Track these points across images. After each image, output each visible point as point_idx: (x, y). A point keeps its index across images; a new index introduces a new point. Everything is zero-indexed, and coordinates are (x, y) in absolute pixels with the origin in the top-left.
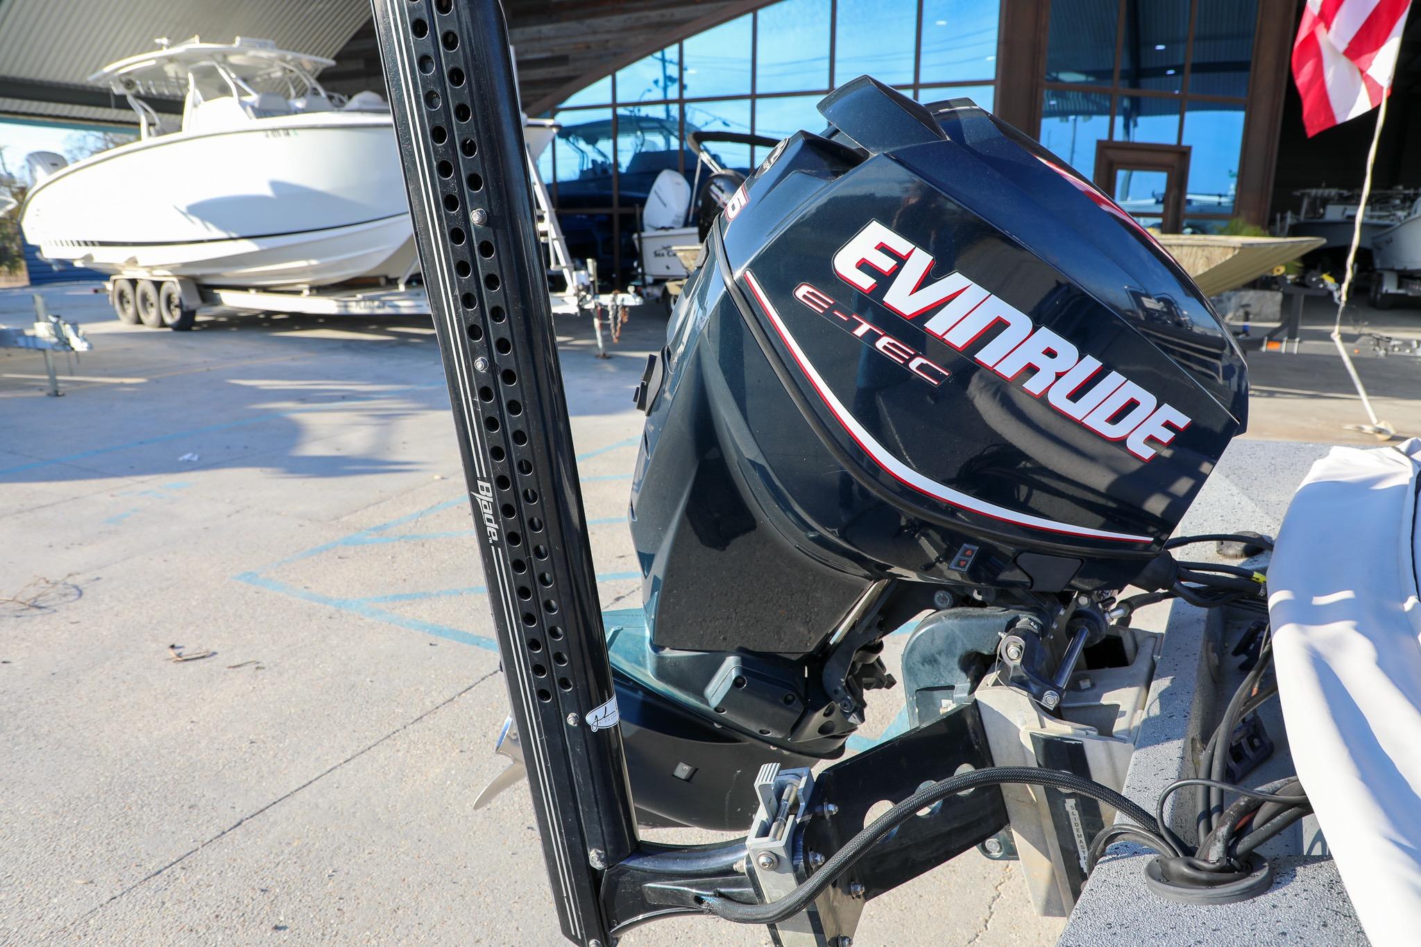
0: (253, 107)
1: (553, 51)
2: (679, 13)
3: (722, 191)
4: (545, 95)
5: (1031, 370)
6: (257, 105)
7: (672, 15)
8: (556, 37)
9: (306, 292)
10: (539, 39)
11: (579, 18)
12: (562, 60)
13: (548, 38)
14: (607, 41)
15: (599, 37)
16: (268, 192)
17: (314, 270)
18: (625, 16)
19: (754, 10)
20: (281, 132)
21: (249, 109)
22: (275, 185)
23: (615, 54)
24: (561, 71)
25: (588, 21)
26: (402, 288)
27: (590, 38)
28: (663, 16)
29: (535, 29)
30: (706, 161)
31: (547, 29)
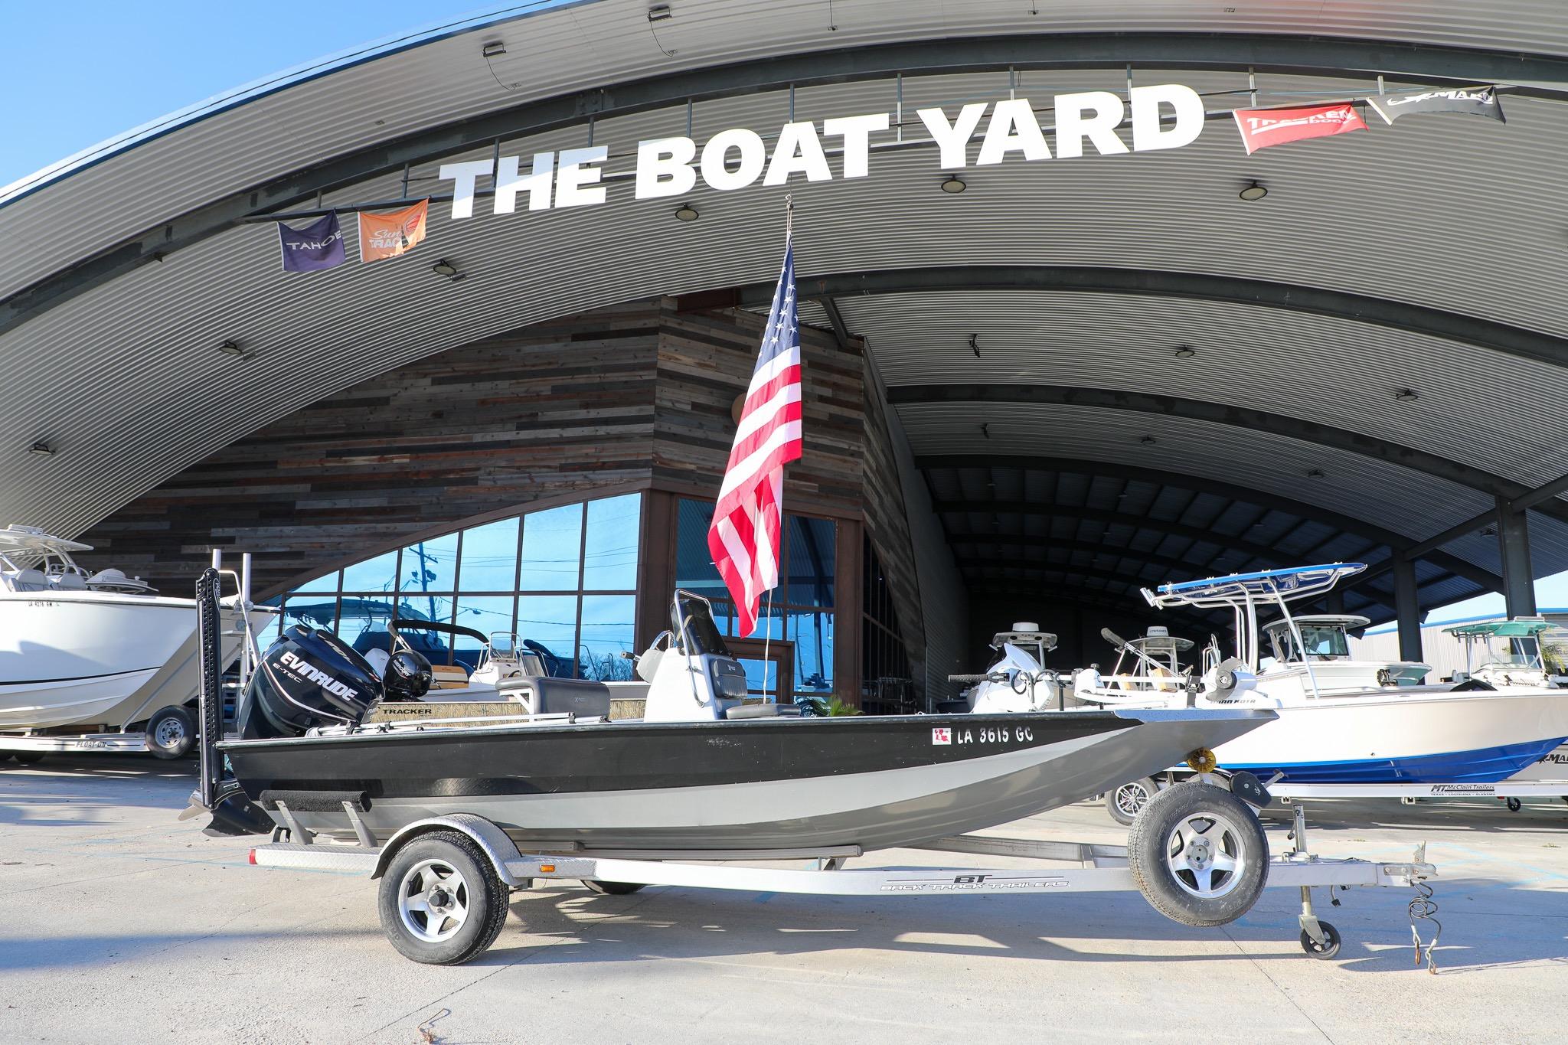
0: (13, 580)
1: (291, 547)
2: (401, 527)
3: (403, 665)
4: (279, 582)
5: (318, 680)
6: (17, 578)
7: (396, 528)
8: (295, 537)
9: (28, 734)
10: (281, 537)
11: (316, 524)
12: (298, 555)
13: (289, 537)
14: (339, 543)
15: (332, 539)
16: (15, 648)
17: (39, 714)
18: (356, 526)
19: (461, 531)
20: (45, 603)
21: (10, 581)
22: (24, 645)
23: (345, 554)
24: (296, 564)
25: (325, 527)
26: (122, 732)
27: (324, 540)
28: (388, 528)
29: (278, 528)
30: (401, 643)
31: (288, 530)
